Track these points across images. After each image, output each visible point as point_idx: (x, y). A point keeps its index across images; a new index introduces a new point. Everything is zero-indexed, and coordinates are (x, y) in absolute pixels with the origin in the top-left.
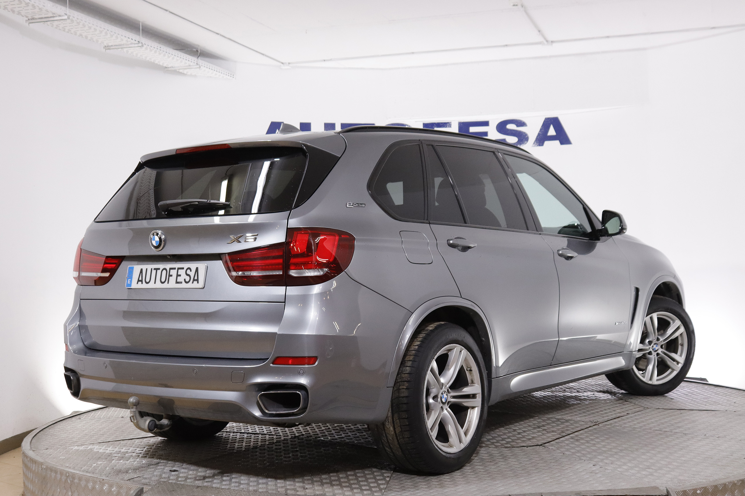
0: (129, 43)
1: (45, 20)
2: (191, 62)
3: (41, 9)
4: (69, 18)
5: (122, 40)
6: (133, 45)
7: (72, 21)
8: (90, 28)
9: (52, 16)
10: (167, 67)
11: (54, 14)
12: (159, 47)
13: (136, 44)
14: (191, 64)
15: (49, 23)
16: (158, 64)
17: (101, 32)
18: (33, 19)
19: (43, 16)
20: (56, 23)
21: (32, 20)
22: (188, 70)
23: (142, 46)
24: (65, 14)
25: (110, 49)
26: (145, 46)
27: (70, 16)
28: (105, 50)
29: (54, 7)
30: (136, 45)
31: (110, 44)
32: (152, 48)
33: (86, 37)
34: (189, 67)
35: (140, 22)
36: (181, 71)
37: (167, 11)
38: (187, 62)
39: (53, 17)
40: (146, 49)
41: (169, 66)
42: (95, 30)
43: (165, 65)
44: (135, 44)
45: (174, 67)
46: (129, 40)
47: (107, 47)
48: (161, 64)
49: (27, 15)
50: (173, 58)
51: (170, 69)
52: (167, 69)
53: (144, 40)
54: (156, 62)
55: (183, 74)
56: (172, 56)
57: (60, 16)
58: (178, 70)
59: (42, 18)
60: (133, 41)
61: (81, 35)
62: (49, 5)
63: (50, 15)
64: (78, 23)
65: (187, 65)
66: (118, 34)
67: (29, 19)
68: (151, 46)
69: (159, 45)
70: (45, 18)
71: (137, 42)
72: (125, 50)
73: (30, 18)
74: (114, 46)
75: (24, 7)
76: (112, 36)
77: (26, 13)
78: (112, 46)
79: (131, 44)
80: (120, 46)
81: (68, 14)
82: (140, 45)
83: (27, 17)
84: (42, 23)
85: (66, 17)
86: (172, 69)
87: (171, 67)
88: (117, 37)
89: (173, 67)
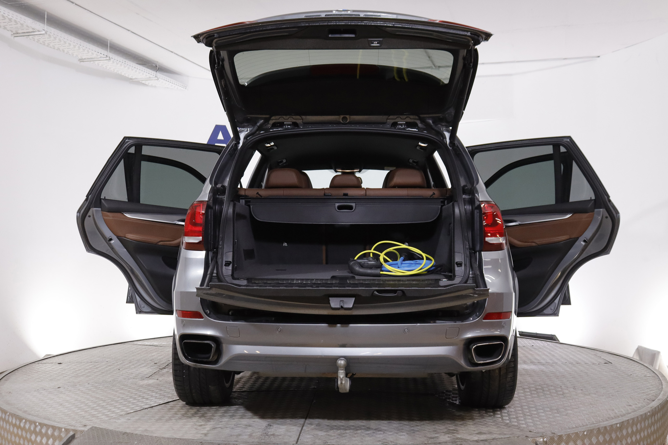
0: (99, 57)
1: (27, 34)
2: (151, 74)
3: (22, 24)
4: (46, 33)
5: (93, 54)
6: (102, 59)
7: (49, 35)
8: (65, 42)
9: (32, 31)
10: (132, 78)
11: (34, 29)
12: (124, 61)
13: (105, 57)
14: (151, 76)
15: (31, 37)
16: (125, 75)
17: (75, 46)
18: (18, 33)
19: (25, 31)
20: (36, 37)
21: (16, 34)
22: (149, 81)
23: (110, 59)
24: (43, 30)
25: (83, 62)
26: (112, 60)
27: (47, 31)
28: (79, 62)
29: (34, 23)
30: (105, 59)
31: (83, 58)
32: (118, 62)
33: (63, 51)
34: (149, 79)
35: (108, 40)
36: (143, 82)
37: (129, 31)
38: (147, 74)
39: (34, 32)
40: (113, 62)
41: (134, 78)
42: (70, 44)
43: (130, 77)
44: (103, 58)
45: (138, 79)
46: (98, 54)
47: (81, 60)
48: (127, 75)
49: (12, 30)
50: (136, 71)
51: (134, 80)
52: (132, 80)
53: (111, 55)
54: (123, 74)
55: (146, 85)
56: (135, 69)
57: (39, 31)
58: (141, 81)
59: (24, 33)
60: (102, 55)
61: (58, 49)
62: (29, 21)
63: (31, 30)
64: (55, 38)
65: (148, 77)
66: (89, 49)
67: (14, 34)
68: (117, 60)
69: (124, 60)
70: (27, 32)
71: (105, 56)
72: (96, 62)
73: (15, 32)
74: (87, 59)
75: (8, 22)
76: (84, 50)
77: (10, 28)
78: (85, 59)
79: (100, 58)
80: (91, 60)
81: (46, 29)
82: (108, 58)
83: (12, 31)
84: (25, 37)
85: (43, 32)
86: (136, 80)
87: (135, 79)
88: (88, 52)
89: (136, 79)
